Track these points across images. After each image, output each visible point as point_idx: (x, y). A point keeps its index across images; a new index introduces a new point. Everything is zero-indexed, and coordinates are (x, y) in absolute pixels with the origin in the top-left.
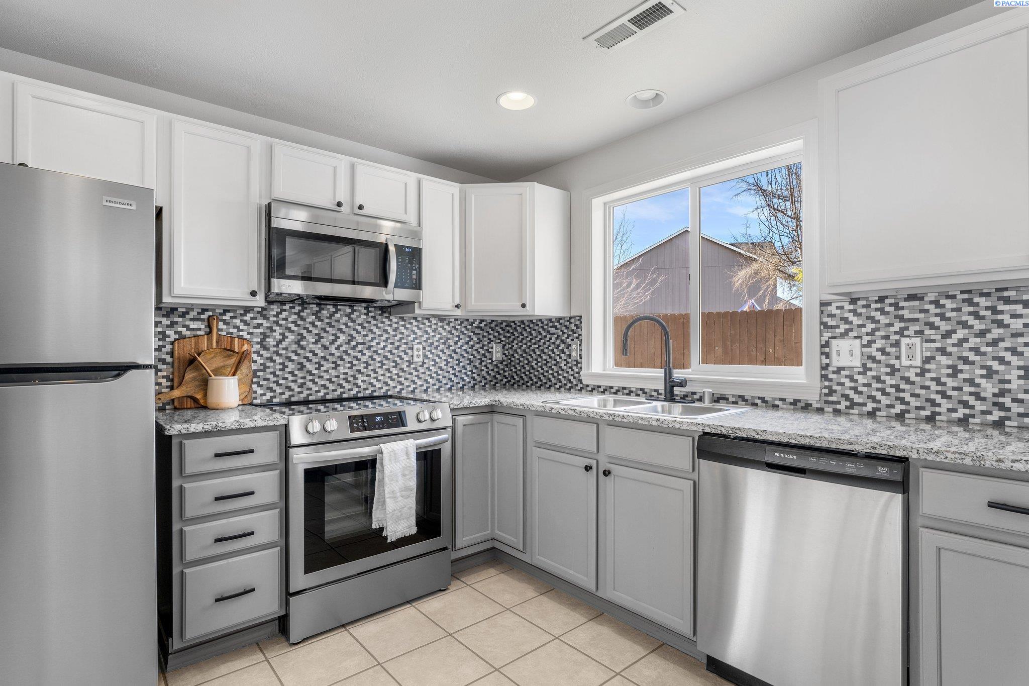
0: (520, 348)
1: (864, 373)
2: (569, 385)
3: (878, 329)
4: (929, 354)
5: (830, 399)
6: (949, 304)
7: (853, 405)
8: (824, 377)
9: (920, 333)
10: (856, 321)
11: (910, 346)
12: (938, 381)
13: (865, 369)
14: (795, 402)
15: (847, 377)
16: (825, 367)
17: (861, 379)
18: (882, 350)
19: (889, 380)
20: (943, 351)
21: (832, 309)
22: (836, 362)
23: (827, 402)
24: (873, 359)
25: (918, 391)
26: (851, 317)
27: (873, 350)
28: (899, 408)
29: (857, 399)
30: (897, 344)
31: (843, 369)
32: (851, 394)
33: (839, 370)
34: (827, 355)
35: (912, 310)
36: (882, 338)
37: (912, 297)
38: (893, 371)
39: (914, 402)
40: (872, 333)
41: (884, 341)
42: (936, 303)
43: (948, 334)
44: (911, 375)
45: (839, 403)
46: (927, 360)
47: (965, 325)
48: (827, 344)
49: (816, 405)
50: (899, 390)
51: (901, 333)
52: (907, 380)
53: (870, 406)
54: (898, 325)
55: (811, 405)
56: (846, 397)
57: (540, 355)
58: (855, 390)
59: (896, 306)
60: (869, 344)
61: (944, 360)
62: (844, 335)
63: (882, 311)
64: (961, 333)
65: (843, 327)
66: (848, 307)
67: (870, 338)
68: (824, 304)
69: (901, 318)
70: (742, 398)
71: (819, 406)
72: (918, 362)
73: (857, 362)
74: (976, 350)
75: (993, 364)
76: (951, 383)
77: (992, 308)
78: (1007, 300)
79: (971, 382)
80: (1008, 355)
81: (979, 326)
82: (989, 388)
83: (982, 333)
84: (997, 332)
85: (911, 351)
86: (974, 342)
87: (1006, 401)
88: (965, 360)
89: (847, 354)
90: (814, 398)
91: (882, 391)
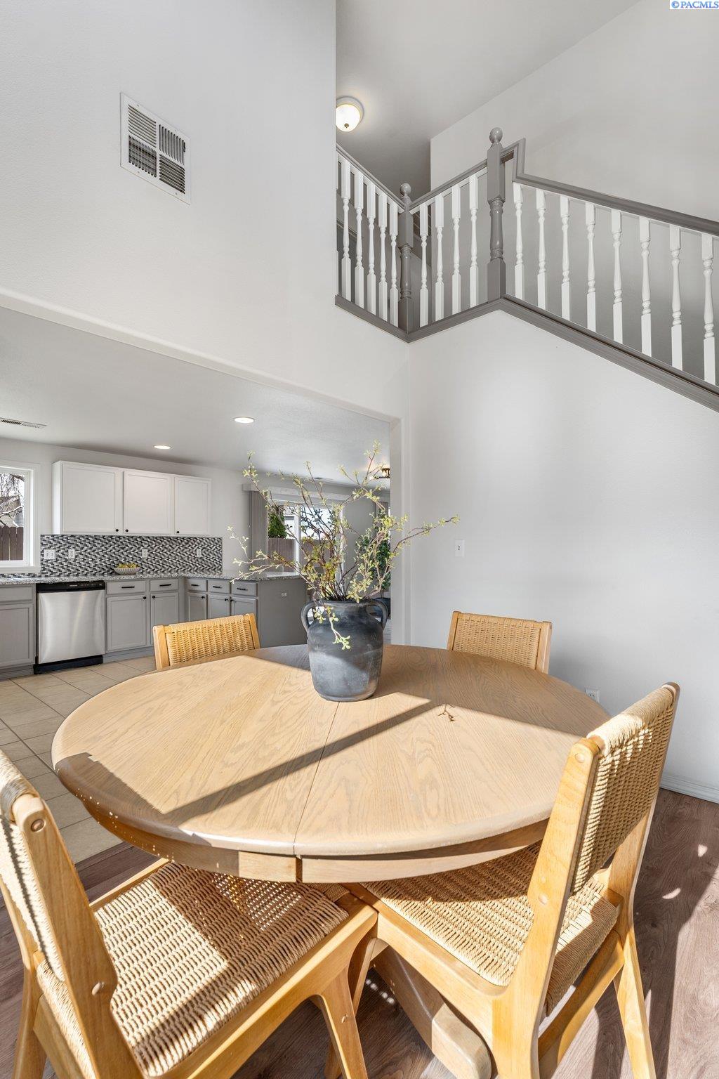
1: (56, 562)
3: (61, 546)
4: (77, 554)
6: (83, 539)
7: (52, 574)
8: (42, 564)
9: (74, 548)
10: (54, 543)
11: (72, 552)
12: (79, 563)
13: (57, 560)
14: (30, 574)
15: (50, 563)
16: (42, 560)
17: (56, 564)
18: (62, 554)
19: (65, 564)
20: (81, 554)
21: (45, 538)
22: (45, 558)
23: (43, 573)
24: (60, 557)
25: (73, 567)
26: (52, 541)
27: (60, 554)
28: (68, 572)
29: (54, 571)
30: (67, 551)
31: (49, 560)
32: (52, 570)
33: (47, 561)
34: (43, 555)
35: (72, 540)
37: (72, 536)
38: (66, 560)
39: (72, 570)
40: (59, 548)
41: (63, 550)
42: (79, 538)
43: (82, 548)
44: (71, 561)
45: (47, 573)
46: (76, 556)
47: (86, 546)
48: (43, 552)
50: (68, 567)
51: (68, 548)
52: (70, 564)
53: (58, 573)
54: (68, 545)
55: (36, 575)
56: (50, 571)
58: (53, 568)
59: (67, 538)
60: (58, 551)
61: (81, 556)
62: (49, 548)
63: (62, 540)
64: (86, 548)
65: (49, 545)
66: (51, 538)
68: (42, 536)
69: (69, 543)
71: (39, 575)
72: (74, 557)
73: (54, 558)
74: (89, 553)
75: (93, 557)
76: (83, 563)
77: (93, 541)
78: (97, 539)
79: (88, 563)
80: (96, 555)
81: (90, 546)
82: (92, 565)
83: (91, 548)
84: (94, 548)
85: (72, 554)
86: (89, 551)
87: (96, 568)
88: (86, 556)
89: (50, 555)
90: (38, 572)
91: (62, 567)
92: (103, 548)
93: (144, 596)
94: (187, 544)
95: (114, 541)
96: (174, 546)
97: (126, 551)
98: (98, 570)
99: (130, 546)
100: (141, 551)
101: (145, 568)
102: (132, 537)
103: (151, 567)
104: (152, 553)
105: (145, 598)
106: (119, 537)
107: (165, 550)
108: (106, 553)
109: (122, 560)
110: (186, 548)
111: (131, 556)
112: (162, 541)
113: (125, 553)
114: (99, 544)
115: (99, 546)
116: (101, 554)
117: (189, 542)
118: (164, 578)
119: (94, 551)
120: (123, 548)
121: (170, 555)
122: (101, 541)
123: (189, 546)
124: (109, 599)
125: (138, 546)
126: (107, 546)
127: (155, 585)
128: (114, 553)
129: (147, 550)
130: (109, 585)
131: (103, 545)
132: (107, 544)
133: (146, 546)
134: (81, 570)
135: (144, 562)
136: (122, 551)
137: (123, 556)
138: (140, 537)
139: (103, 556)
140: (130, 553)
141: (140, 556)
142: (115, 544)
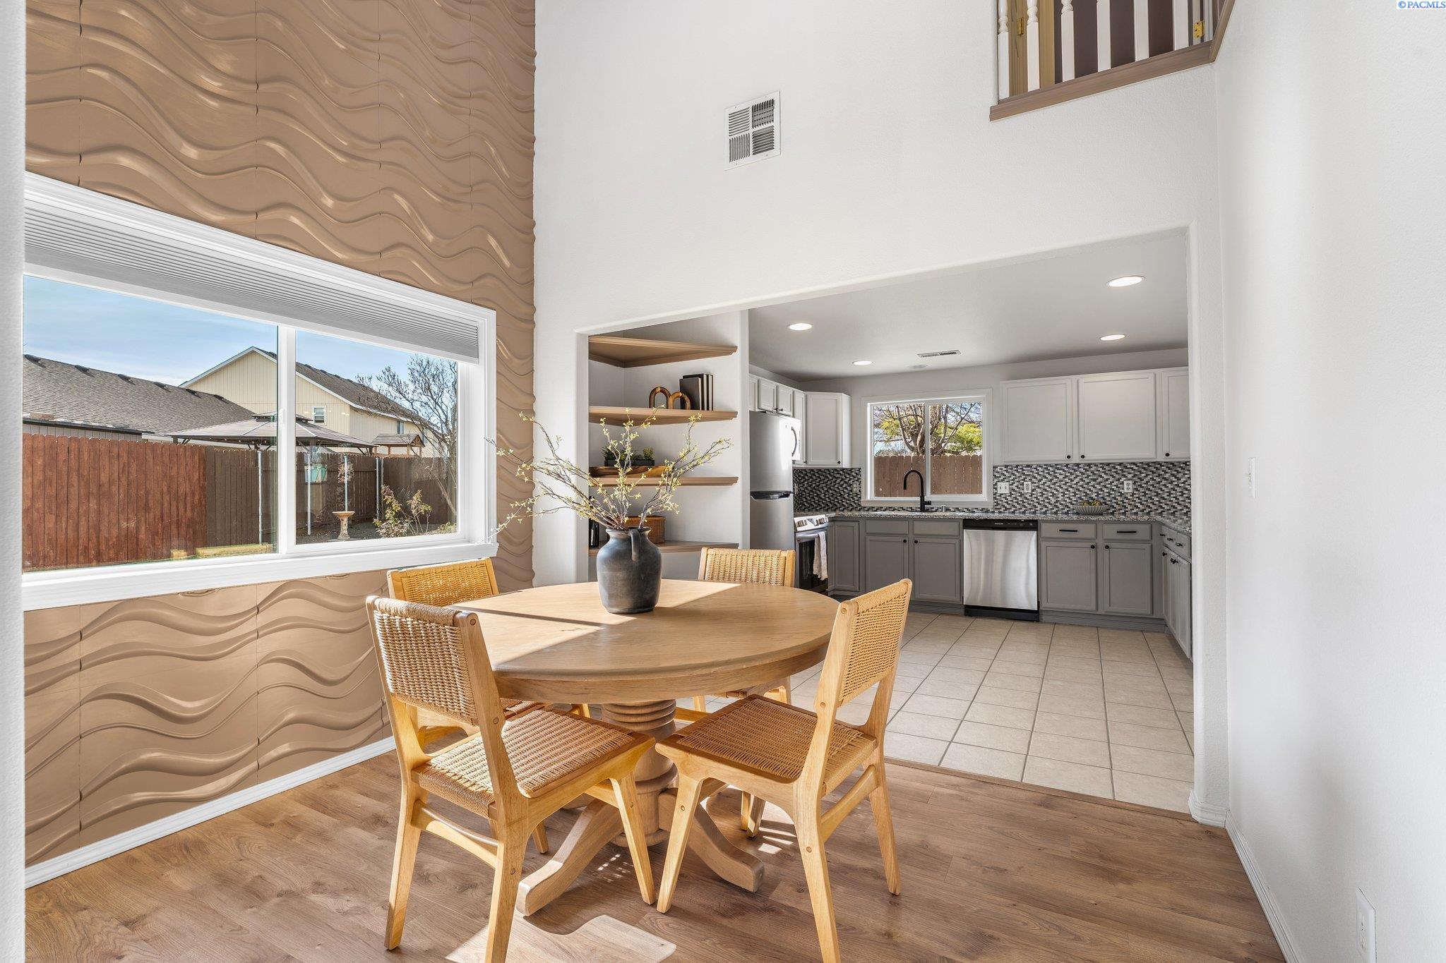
0: (810, 486)
1: (1010, 496)
2: (851, 507)
3: (1016, 478)
5: (998, 506)
6: (1041, 469)
7: (1006, 509)
8: (995, 498)
9: (1030, 480)
10: (1007, 475)
11: (1027, 485)
12: (1036, 498)
13: (1011, 494)
14: (983, 509)
15: (1004, 497)
16: (995, 494)
17: (1010, 498)
18: (1017, 486)
19: (1020, 499)
20: (1038, 487)
21: (998, 469)
22: (999, 491)
23: (996, 509)
24: (1014, 490)
25: (1030, 502)
26: (1005, 473)
27: (1014, 487)
28: (1023, 509)
29: (1008, 507)
30: (1023, 484)
31: (1002, 494)
32: (1006, 505)
33: (1001, 494)
34: (996, 489)
35: (1028, 471)
36: (1017, 481)
37: (1028, 466)
38: (1022, 494)
39: (1029, 506)
40: (1013, 480)
41: (1018, 483)
42: (1036, 469)
43: (1040, 480)
44: (1027, 496)
46: (1033, 490)
47: (1045, 477)
48: (996, 484)
49: (991, 510)
51: (1024, 480)
52: (1026, 498)
53: (1013, 509)
54: (1023, 477)
55: (989, 510)
56: (1004, 506)
57: (827, 491)
58: (1007, 503)
59: (1022, 469)
60: (1012, 484)
61: (1039, 490)
62: (1002, 481)
63: (1017, 471)
64: (1044, 480)
65: (1002, 477)
66: (1005, 469)
68: (995, 467)
69: (1024, 474)
70: (958, 509)
72: (1030, 491)
73: (1007, 492)
74: (1049, 486)
75: (1054, 491)
76: (1041, 499)
77: (1054, 471)
78: (1058, 469)
79: (1047, 498)
80: (1058, 488)
81: (1050, 477)
82: (1053, 500)
83: (1051, 480)
84: (1055, 480)
85: (1028, 487)
86: (1048, 483)
87: (1058, 504)
88: (1046, 490)
89: (1004, 488)
90: (991, 508)
91: (1017, 503)
92: (1067, 480)
93: (1093, 544)
95: (1082, 470)
97: (1099, 484)
98: (1061, 507)
99: (1105, 477)
100: (1123, 483)
101: (1129, 507)
102: (1108, 465)
103: (1139, 505)
104: (1140, 486)
105: (1093, 547)
106: (1089, 465)
107: (1164, 482)
108: (1071, 487)
111: (1106, 490)
112: (1157, 469)
113: (1098, 487)
114: (1060, 474)
115: (1061, 477)
116: (1064, 487)
118: (1124, 522)
119: (1054, 484)
120: (1095, 480)
121: (1173, 489)
122: (1064, 470)
125: (1117, 477)
126: (1072, 477)
127: (1110, 531)
128: (1082, 486)
129: (1130, 482)
130: (1044, 526)
131: (1066, 477)
132: (1071, 474)
133: (1130, 476)
134: (1039, 507)
135: (1127, 498)
136: (1092, 483)
137: (1094, 490)
138: (1120, 464)
139: (1067, 490)
140: (1105, 486)
141: (1121, 491)
142: (1083, 474)
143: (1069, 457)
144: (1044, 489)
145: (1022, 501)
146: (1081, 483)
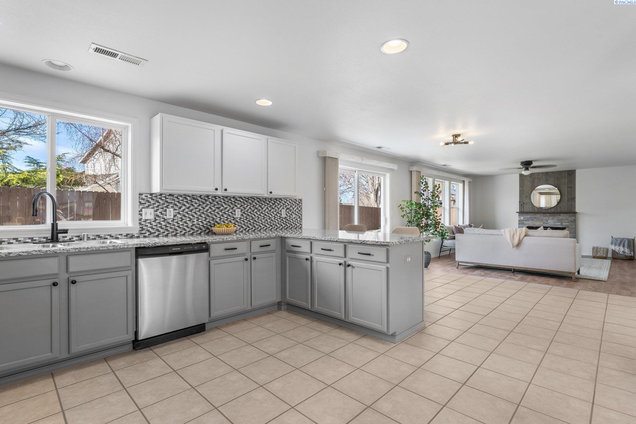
1: (155, 221)
3: (160, 205)
4: (175, 214)
5: (142, 232)
6: (181, 199)
7: (151, 233)
8: (140, 224)
9: (172, 207)
10: (152, 202)
11: (170, 211)
12: (177, 222)
13: (156, 220)
14: (127, 235)
15: (149, 223)
16: (140, 220)
17: (154, 224)
18: (161, 213)
19: (163, 223)
20: (179, 213)
21: (143, 196)
22: (144, 217)
23: (141, 234)
24: (158, 216)
25: (172, 227)
26: (150, 200)
27: (158, 213)
28: (167, 232)
29: (152, 231)
30: (166, 211)
31: (147, 220)
32: (150, 229)
33: (146, 221)
34: (141, 215)
35: (170, 199)
36: (161, 208)
37: (170, 195)
38: (165, 220)
39: (171, 230)
40: (158, 207)
41: (162, 210)
42: (177, 197)
43: (180, 208)
44: (170, 221)
45: (146, 233)
46: (175, 216)
47: (184, 205)
48: (141, 211)
49: (136, 235)
50: (166, 227)
51: (167, 207)
52: (169, 223)
53: (157, 233)
54: (166, 204)
55: (134, 235)
56: (149, 231)
58: (152, 228)
59: (165, 197)
60: (157, 211)
61: (179, 216)
62: (148, 207)
63: (161, 199)
64: (184, 207)
65: (148, 204)
66: (149, 196)
67: (157, 208)
68: (140, 194)
69: (167, 202)
70: (99, 236)
71: (138, 235)
72: (172, 217)
73: (152, 217)
74: (187, 213)
75: (191, 217)
76: (181, 223)
77: (191, 201)
78: (194, 199)
79: (186, 222)
80: (194, 214)
81: (188, 205)
82: (190, 224)
83: (188, 208)
84: (192, 208)
85: (170, 213)
86: (187, 210)
87: (194, 227)
88: (184, 216)
89: (149, 214)
90: (136, 232)
91: (161, 227)
92: (200, 207)
93: (246, 257)
94: (273, 204)
96: (263, 206)
97: (221, 211)
98: (196, 229)
99: (225, 206)
100: (235, 211)
101: (239, 228)
102: (227, 197)
103: (244, 226)
104: (244, 213)
106: (215, 197)
107: (256, 210)
108: (203, 213)
109: (218, 220)
110: (273, 209)
111: (225, 216)
112: (253, 202)
113: (220, 213)
114: (196, 203)
115: (196, 206)
116: (198, 213)
117: (275, 202)
118: (264, 239)
119: (191, 211)
120: (218, 208)
121: (260, 215)
122: (198, 200)
123: (276, 206)
124: (212, 262)
125: (232, 206)
126: (204, 206)
127: (255, 246)
128: (210, 213)
129: (240, 210)
131: (200, 205)
132: (204, 203)
133: (239, 206)
134: (179, 230)
135: (237, 221)
136: (217, 210)
137: (218, 216)
138: (234, 197)
139: (200, 215)
140: (225, 213)
141: (234, 216)
142: (211, 203)
143: (217, 189)
144: (183, 215)
145: (165, 225)
146: (210, 210)
